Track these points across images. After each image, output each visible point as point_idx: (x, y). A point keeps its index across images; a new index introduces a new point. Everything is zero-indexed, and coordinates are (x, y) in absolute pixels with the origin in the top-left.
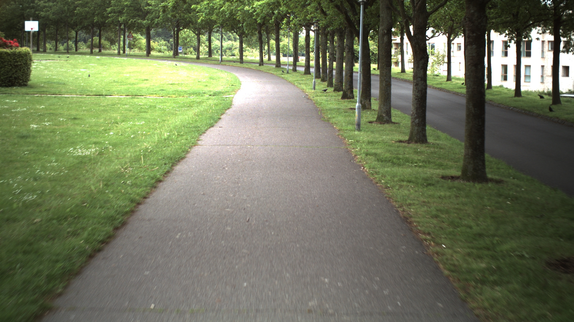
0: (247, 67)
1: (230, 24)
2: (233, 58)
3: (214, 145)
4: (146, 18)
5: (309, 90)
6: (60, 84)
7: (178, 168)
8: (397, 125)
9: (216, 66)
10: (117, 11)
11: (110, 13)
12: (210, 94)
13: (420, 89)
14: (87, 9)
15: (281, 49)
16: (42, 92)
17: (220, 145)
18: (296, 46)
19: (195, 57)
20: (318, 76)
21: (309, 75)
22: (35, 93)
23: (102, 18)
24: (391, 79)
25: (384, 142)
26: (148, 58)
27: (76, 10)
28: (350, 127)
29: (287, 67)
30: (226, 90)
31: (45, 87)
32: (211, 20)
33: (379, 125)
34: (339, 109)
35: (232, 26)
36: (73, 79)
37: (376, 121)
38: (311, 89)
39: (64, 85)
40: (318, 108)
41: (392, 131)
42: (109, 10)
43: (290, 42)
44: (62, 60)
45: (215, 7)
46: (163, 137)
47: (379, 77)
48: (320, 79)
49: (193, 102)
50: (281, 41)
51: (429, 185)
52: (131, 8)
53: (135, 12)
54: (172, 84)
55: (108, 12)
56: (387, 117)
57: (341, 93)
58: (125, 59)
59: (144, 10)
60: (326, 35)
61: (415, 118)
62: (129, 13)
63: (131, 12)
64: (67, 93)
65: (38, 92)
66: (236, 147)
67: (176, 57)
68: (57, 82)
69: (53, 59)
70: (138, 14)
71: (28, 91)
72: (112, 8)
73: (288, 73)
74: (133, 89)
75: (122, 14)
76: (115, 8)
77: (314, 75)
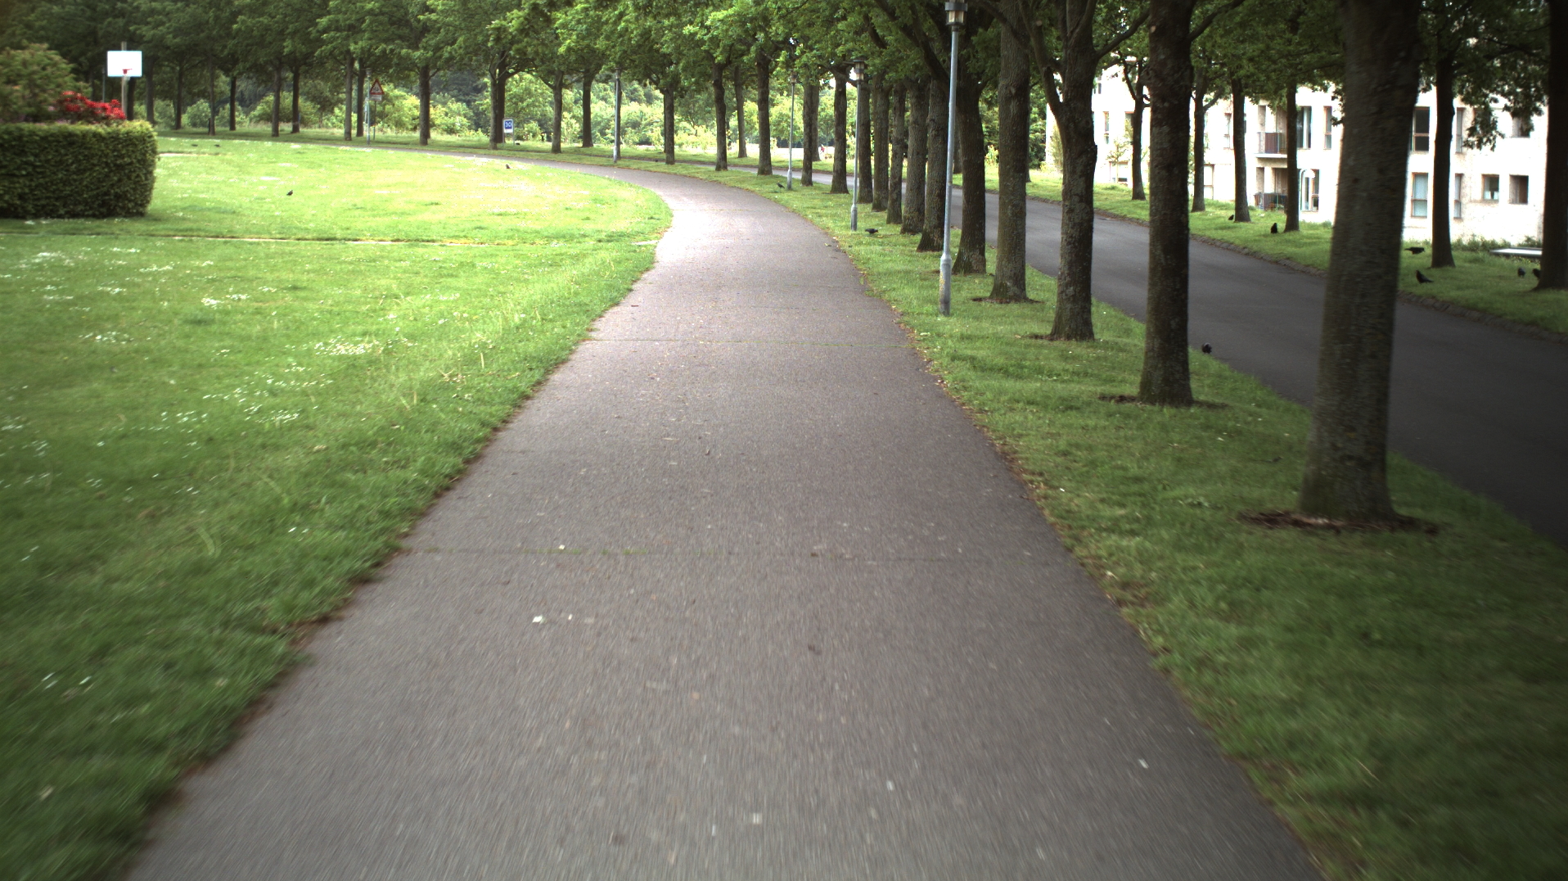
0: (684, 172)
1: (640, 62)
2: (647, 150)
3: (626, 340)
4: (420, 45)
5: (841, 231)
6: (223, 213)
7: (556, 377)
8: (1037, 306)
9: (603, 170)
10: (345, 25)
11: (325, 31)
12: (600, 237)
13: (1077, 221)
14: (265, 20)
15: (772, 128)
16: (187, 230)
17: (637, 340)
18: (811, 119)
19: (549, 145)
20: (864, 198)
21: (842, 195)
22: (171, 233)
23: (303, 44)
24: (1024, 201)
25: (997, 338)
26: (425, 148)
27: (236, 23)
28: (929, 308)
29: (787, 175)
30: (636, 229)
31: (189, 220)
32: (593, 51)
33: (997, 306)
34: (907, 272)
35: (646, 67)
36: (250, 202)
37: (991, 297)
38: (847, 227)
39: (234, 216)
40: (861, 270)
41: (1023, 316)
42: (323, 21)
43: (796, 108)
44: (204, 153)
45: (604, 19)
46: (512, 325)
47: (998, 196)
48: (871, 205)
49: (561, 254)
50: (773, 105)
51: (1071, 408)
52: (381, 18)
53: (393, 29)
54: (501, 215)
55: (320, 27)
56: (1015, 288)
57: (918, 237)
58: (368, 150)
59: (415, 24)
60: (886, 94)
61: (1067, 285)
62: (376, 31)
63: (381, 28)
64: (248, 232)
65: (177, 230)
66: (672, 343)
67: (499, 145)
68: (214, 208)
69: (180, 150)
70: (400, 32)
71: (152, 228)
72: (332, 16)
73: (790, 188)
74: (409, 225)
75: (358, 33)
76: (340, 16)
77: (853, 192)
